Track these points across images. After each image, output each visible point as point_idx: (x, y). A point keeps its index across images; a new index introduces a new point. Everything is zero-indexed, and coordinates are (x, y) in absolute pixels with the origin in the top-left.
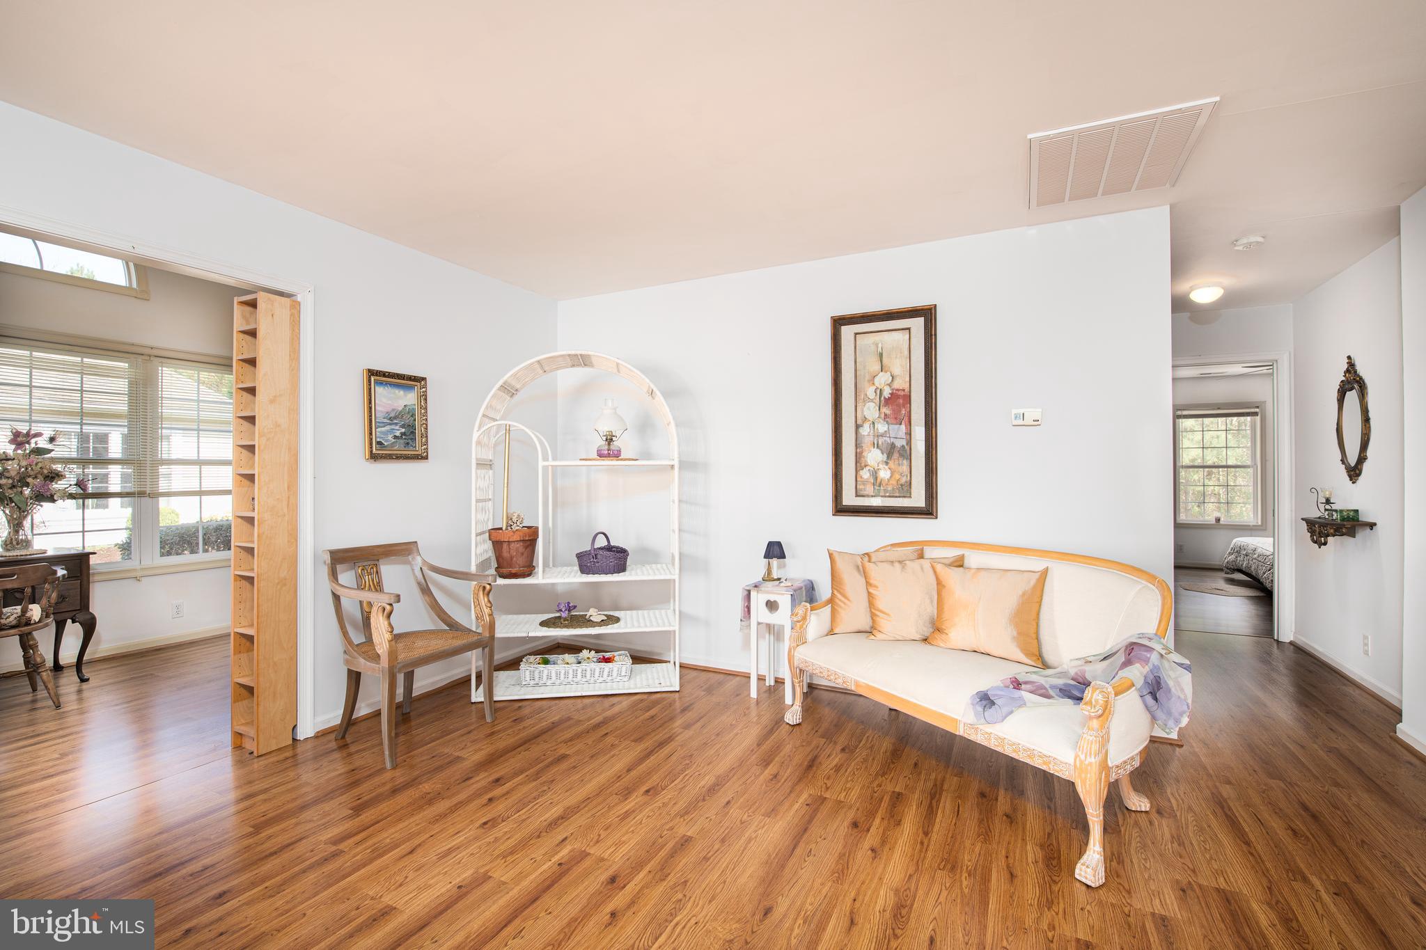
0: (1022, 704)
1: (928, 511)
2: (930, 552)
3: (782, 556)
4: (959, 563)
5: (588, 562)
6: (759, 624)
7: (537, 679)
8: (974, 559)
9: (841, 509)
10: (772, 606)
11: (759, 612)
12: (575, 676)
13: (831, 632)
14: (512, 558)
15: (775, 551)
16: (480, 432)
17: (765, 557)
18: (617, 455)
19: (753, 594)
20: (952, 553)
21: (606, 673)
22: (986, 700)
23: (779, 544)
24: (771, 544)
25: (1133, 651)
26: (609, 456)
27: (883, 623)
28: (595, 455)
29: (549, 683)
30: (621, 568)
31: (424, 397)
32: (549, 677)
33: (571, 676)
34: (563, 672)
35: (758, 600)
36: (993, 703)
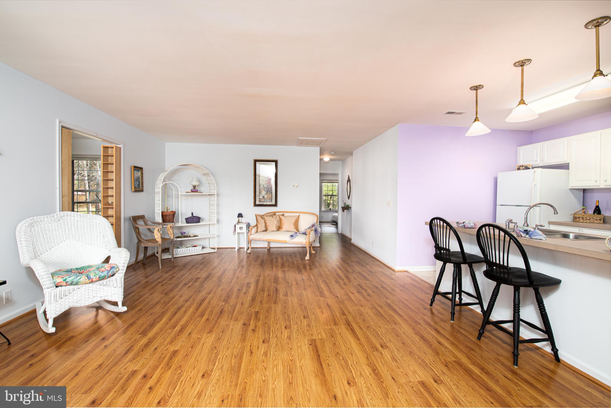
0: (298, 235)
1: (276, 205)
2: (277, 214)
3: (242, 216)
4: (283, 215)
5: (188, 220)
6: (238, 233)
7: (176, 253)
8: (286, 214)
9: (255, 205)
10: (241, 228)
11: (238, 230)
12: (187, 251)
13: (257, 232)
14: (170, 220)
15: (240, 215)
16: (163, 184)
17: (238, 217)
18: (197, 191)
19: (237, 226)
20: (282, 214)
21: (195, 250)
22: (292, 236)
23: (241, 214)
24: (239, 214)
25: (313, 226)
26: (194, 192)
27: (269, 228)
28: (190, 191)
29: (180, 253)
30: (199, 222)
31: (142, 174)
32: (180, 252)
33: (186, 251)
34: (184, 250)
35: (238, 227)
36: (293, 236)
